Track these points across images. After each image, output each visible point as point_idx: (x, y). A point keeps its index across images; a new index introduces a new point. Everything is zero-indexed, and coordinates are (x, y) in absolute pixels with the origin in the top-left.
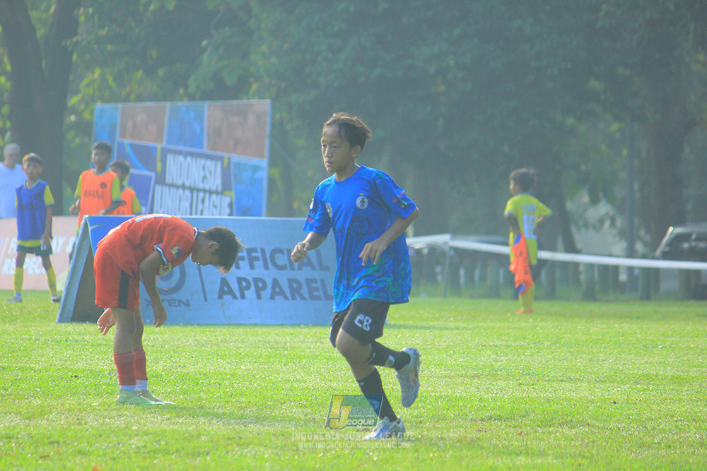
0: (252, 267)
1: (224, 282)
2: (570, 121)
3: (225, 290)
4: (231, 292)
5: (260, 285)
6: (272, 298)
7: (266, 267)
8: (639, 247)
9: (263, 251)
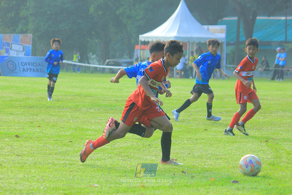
0: (29, 66)
1: (24, 69)
2: (89, 39)
3: (24, 70)
4: (25, 70)
5: (31, 69)
6: (33, 71)
7: (32, 66)
8: (101, 63)
9: (31, 63)
